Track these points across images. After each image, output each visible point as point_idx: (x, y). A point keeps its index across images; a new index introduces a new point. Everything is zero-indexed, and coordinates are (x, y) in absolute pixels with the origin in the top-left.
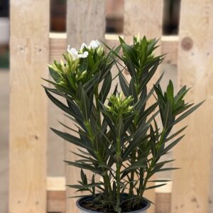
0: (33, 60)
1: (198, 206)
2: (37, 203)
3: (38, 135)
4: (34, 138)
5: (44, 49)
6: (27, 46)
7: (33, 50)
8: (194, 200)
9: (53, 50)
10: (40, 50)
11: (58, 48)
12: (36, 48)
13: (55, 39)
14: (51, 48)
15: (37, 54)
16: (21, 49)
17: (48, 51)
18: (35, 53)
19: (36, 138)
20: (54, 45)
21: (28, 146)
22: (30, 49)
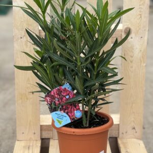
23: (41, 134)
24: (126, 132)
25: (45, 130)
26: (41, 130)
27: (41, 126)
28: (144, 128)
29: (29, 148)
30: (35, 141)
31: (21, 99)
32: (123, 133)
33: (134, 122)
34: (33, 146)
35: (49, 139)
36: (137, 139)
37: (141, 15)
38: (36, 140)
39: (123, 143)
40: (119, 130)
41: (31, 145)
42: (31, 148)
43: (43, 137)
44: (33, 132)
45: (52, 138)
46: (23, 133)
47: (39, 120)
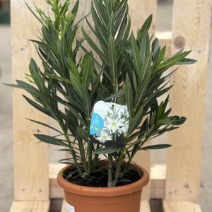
8: (187, 186)
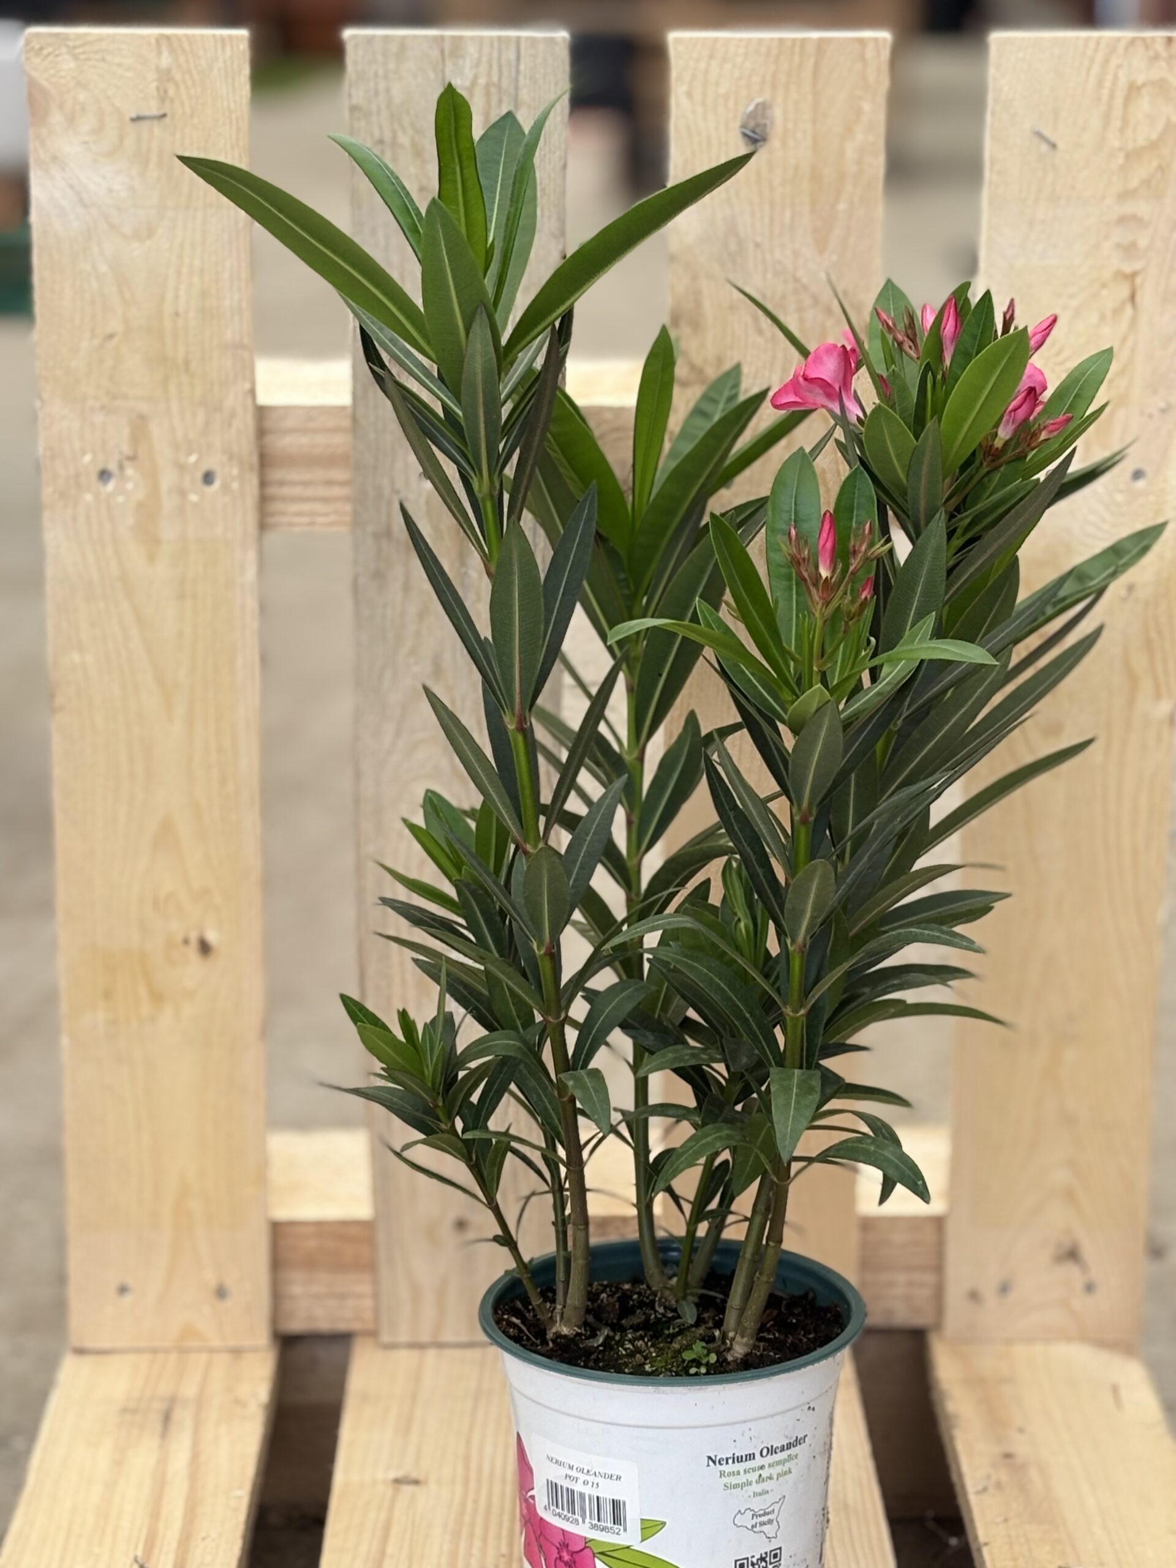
0: (168, 531)
1: (1090, 1288)
2: (221, 1293)
3: (212, 937)
4: (192, 952)
5: (227, 472)
6: (132, 458)
7: (168, 479)
9: (275, 474)
10: (208, 478)
11: (311, 461)
12: (181, 468)
13: (287, 409)
14: (265, 461)
15: (194, 498)
16: (104, 475)
17: (254, 480)
18: (183, 493)
19: (205, 948)
20: (284, 443)
21: (157, 997)
22: (152, 476)
23: (277, 1296)
24: (1004, 1289)
25: (311, 1263)
26: (277, 1263)
27: (278, 1230)
28: (1156, 1252)
29: (167, 1418)
30: (222, 1361)
31: (107, 995)
32: (974, 1296)
33: (1069, 1196)
34: (200, 1402)
35: (342, 1340)
36: (1102, 1343)
37: (1133, 276)
38: (237, 1352)
39: (976, 1382)
40: (938, 1268)
41: (190, 1390)
42: (184, 1417)
43: (297, 1325)
44: (210, 1278)
45: (373, 1334)
46: (123, 1290)
47: (261, 1178)
